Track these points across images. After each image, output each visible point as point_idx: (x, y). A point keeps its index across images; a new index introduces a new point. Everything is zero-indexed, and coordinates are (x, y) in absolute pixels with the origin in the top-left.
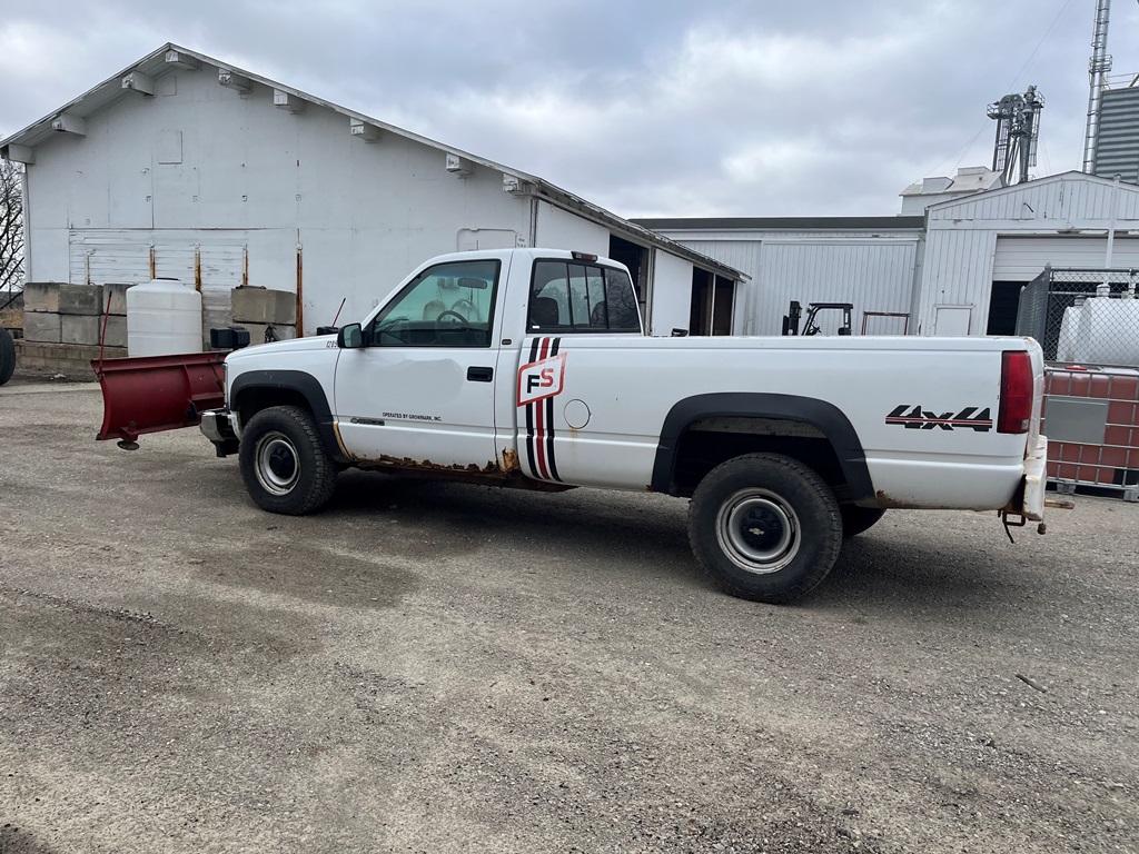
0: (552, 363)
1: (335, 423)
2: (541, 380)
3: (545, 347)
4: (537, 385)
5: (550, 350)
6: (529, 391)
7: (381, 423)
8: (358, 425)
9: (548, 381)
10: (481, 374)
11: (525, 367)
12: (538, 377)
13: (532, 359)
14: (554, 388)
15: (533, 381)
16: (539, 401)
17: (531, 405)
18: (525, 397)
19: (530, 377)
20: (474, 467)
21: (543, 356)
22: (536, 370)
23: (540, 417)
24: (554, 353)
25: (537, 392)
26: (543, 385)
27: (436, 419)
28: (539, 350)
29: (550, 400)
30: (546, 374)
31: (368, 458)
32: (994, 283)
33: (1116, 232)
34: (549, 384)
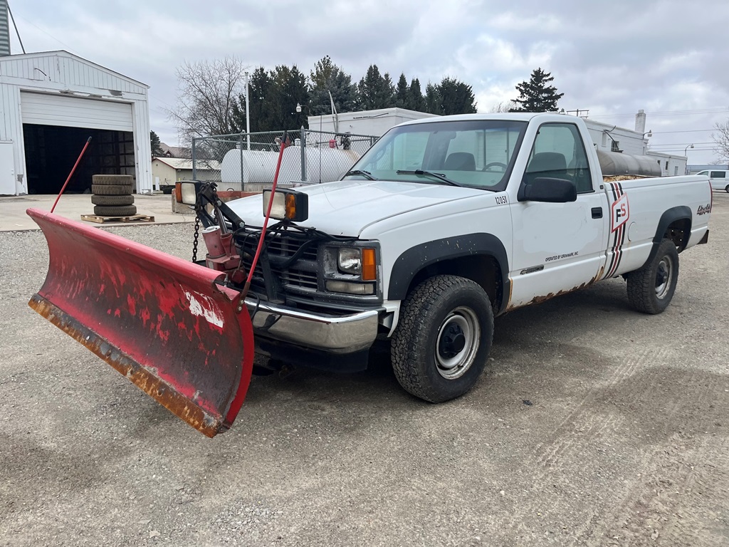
0: (623, 200)
1: (510, 278)
2: (621, 212)
3: (617, 189)
4: (619, 216)
5: (619, 191)
6: (617, 221)
7: (541, 268)
8: (525, 275)
9: (624, 212)
10: (597, 213)
11: (614, 204)
12: (620, 210)
13: (616, 199)
14: (626, 217)
15: (619, 213)
17: (617, 230)
18: (615, 225)
19: (617, 211)
21: (619, 197)
22: (618, 206)
23: (619, 238)
24: (622, 194)
25: (621, 220)
26: (622, 215)
27: (576, 254)
30: (623, 207)
32: (24, 124)
33: (95, 96)
34: (624, 215)
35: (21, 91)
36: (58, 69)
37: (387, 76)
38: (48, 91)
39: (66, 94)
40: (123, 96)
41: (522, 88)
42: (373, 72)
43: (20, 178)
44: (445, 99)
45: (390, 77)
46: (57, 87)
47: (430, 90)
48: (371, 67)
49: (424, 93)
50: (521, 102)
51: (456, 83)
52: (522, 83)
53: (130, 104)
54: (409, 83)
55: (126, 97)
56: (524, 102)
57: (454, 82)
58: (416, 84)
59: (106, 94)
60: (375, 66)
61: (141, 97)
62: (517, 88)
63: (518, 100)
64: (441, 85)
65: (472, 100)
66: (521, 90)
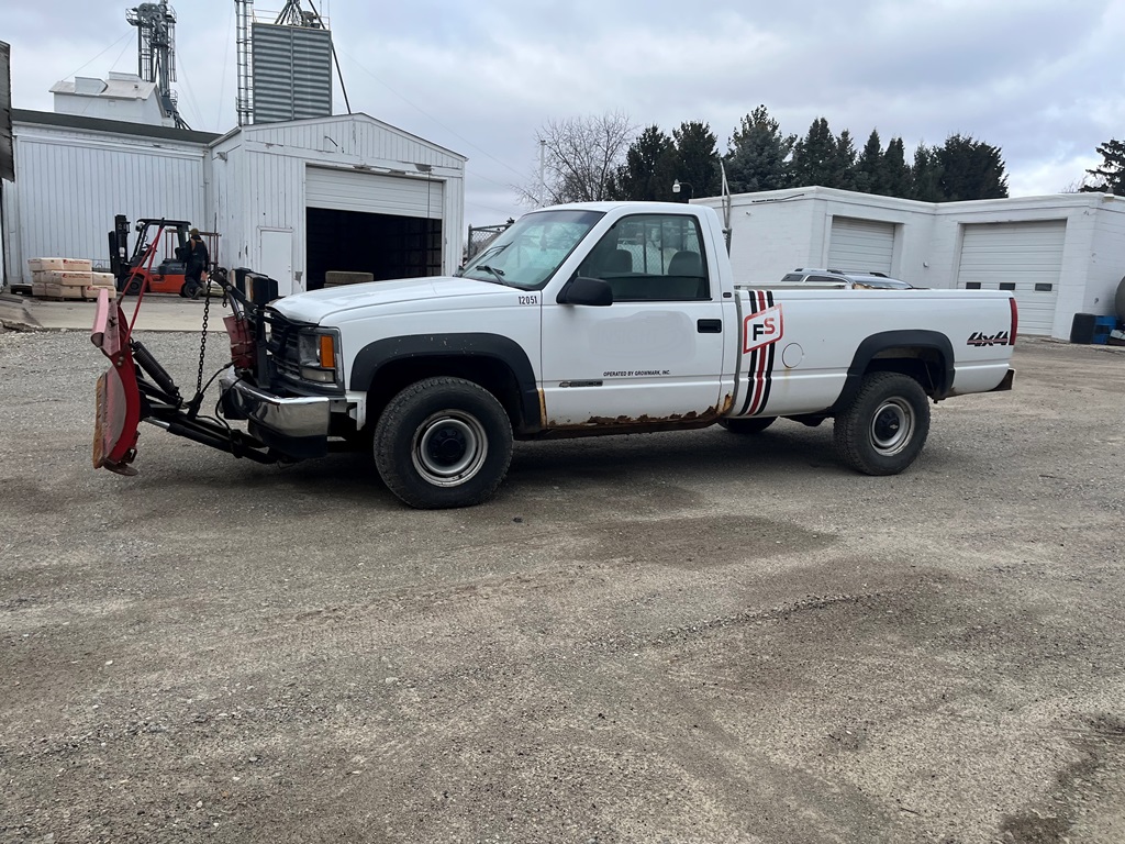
0: (770, 313)
1: (539, 389)
2: (765, 329)
3: (761, 299)
4: (761, 333)
5: (766, 302)
6: (755, 339)
7: (599, 383)
8: (569, 389)
9: (771, 329)
10: (710, 326)
11: (749, 318)
12: (762, 326)
13: (754, 310)
14: (776, 335)
15: (758, 329)
16: (763, 347)
17: (756, 351)
18: (751, 344)
19: (756, 326)
20: (692, 414)
21: (763, 307)
22: (759, 320)
23: (762, 361)
24: (771, 304)
25: (762, 339)
26: (767, 332)
27: (665, 372)
28: (758, 302)
29: (772, 345)
30: (769, 323)
31: (572, 423)
32: (308, 208)
33: (396, 172)
34: (771, 332)
35: (308, 165)
36: (354, 138)
37: (845, 134)
38: (339, 165)
39: (361, 170)
40: (432, 172)
41: (1107, 150)
42: (820, 129)
43: (298, 276)
44: (947, 169)
45: (850, 137)
46: (349, 161)
47: (921, 156)
48: (816, 121)
49: (910, 160)
50: (1105, 174)
51: (972, 142)
52: (1108, 142)
53: (442, 182)
54: (884, 147)
55: (436, 173)
56: (1110, 174)
57: (969, 141)
58: (897, 147)
59: (411, 170)
60: (823, 120)
61: (456, 173)
62: (1099, 150)
63: (1099, 171)
64: (944, 146)
65: (1001, 170)
66: (1105, 154)
